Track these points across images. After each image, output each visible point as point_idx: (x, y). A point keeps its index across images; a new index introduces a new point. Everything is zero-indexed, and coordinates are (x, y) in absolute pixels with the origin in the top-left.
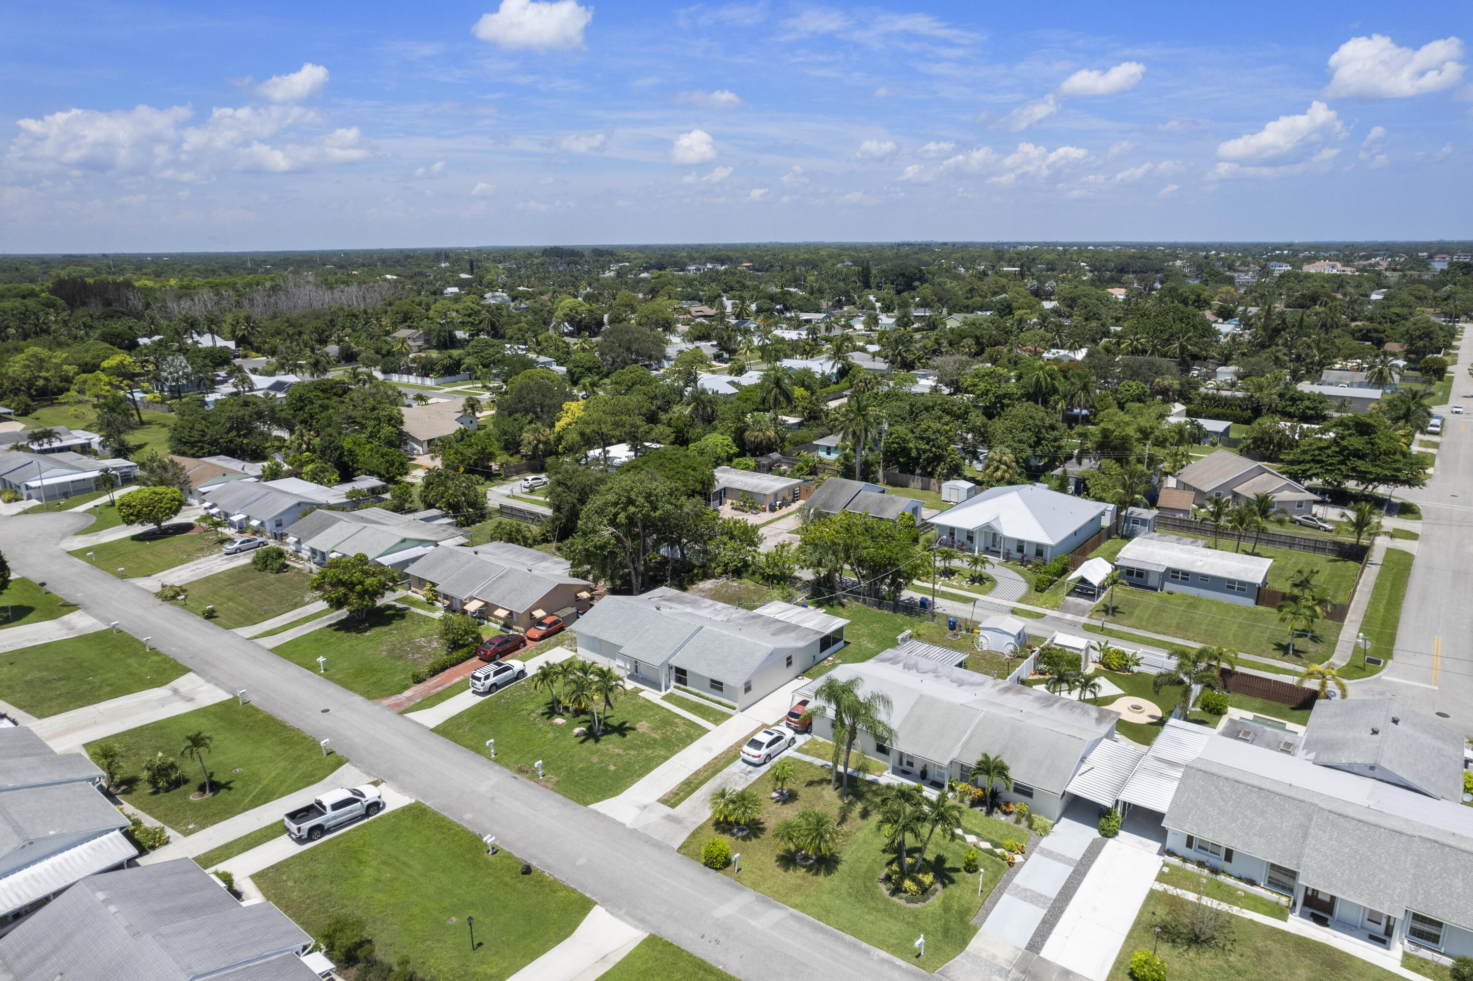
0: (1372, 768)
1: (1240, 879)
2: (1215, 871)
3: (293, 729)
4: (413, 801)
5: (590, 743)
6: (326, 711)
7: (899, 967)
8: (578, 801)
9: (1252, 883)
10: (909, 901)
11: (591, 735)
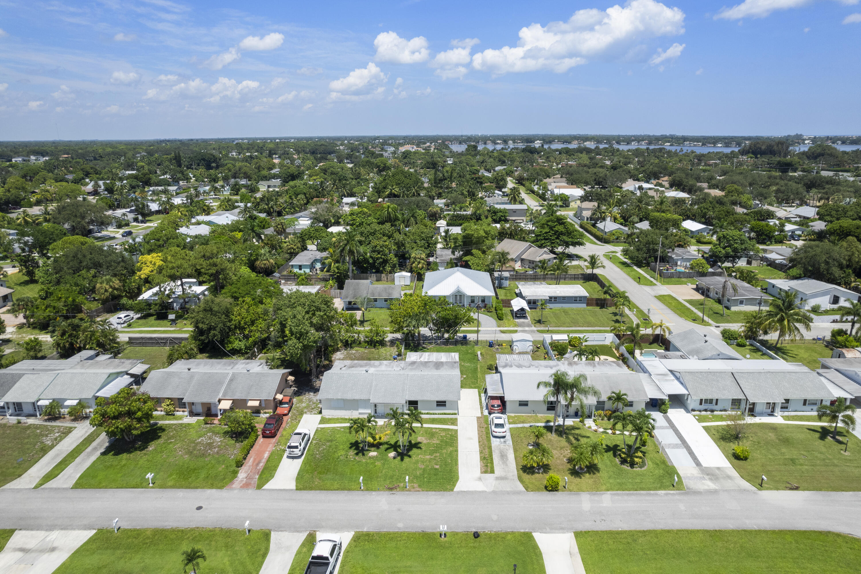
0: (719, 355)
1: (721, 411)
2: (712, 411)
3: (192, 530)
4: (353, 533)
5: (406, 459)
6: (199, 508)
7: (674, 494)
8: (446, 490)
9: (725, 410)
10: (641, 467)
11: (402, 455)
